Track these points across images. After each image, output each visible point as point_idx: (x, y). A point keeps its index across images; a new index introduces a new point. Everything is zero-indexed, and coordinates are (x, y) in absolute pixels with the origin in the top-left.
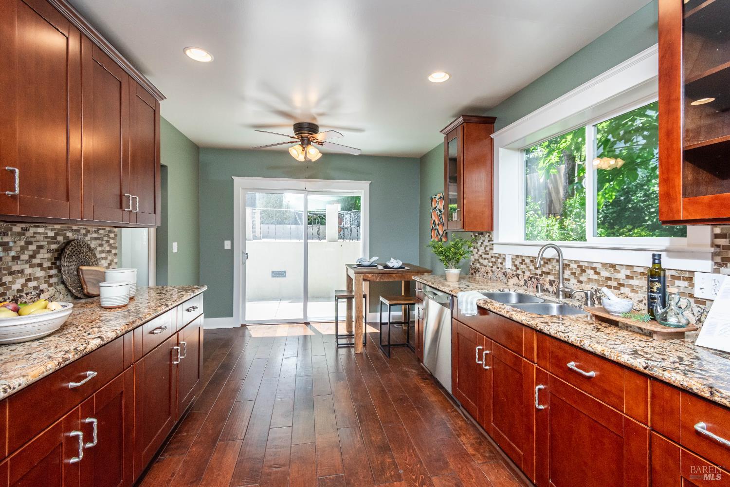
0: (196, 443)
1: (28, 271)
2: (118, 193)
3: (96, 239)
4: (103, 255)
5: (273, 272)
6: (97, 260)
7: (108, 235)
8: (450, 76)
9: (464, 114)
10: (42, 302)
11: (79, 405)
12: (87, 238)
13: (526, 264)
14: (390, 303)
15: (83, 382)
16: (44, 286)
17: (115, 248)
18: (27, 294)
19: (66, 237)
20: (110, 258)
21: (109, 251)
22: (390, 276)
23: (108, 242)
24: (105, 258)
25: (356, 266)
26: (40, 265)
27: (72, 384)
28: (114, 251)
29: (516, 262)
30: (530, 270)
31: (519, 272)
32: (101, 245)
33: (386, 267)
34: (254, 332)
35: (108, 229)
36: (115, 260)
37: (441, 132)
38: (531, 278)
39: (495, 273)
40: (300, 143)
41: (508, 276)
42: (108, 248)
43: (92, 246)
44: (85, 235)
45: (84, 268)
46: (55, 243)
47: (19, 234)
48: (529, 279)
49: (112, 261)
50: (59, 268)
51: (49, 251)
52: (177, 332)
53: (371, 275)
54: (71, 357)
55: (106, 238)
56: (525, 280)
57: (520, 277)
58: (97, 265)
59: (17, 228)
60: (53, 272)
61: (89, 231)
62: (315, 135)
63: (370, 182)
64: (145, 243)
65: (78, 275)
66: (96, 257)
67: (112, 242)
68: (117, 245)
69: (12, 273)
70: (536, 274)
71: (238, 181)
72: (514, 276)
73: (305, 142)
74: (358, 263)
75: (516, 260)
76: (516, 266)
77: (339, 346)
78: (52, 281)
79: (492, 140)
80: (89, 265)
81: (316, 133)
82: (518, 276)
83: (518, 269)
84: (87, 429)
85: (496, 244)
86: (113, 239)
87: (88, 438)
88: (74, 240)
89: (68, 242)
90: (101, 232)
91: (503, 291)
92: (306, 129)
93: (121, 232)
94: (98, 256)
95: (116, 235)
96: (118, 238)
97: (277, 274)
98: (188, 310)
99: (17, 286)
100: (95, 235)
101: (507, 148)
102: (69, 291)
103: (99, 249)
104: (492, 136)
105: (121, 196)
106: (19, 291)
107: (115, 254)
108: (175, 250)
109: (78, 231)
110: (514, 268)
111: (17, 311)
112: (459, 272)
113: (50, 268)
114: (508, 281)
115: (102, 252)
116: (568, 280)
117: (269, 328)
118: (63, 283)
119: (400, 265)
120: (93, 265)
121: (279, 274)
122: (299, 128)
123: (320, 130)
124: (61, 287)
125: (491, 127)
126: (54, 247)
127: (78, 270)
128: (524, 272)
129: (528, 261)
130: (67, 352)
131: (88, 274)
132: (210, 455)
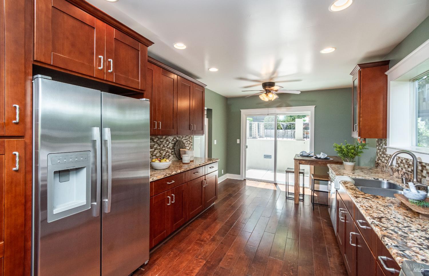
0: (210, 218)
1: (167, 150)
2: (189, 124)
3: (186, 139)
4: (188, 145)
5: (265, 155)
6: (186, 146)
7: (189, 138)
8: (336, 48)
9: (358, 64)
10: (165, 159)
11: (170, 190)
12: (183, 139)
13: (403, 163)
14: (314, 179)
15: (171, 183)
16: (170, 155)
17: (192, 143)
18: (166, 157)
19: (176, 139)
20: (190, 146)
21: (190, 144)
22: (317, 163)
23: (189, 140)
24: (188, 146)
25: (300, 156)
26: (169, 148)
27: (168, 183)
28: (191, 144)
29: (398, 161)
30: (405, 168)
31: (400, 168)
32: (187, 142)
33: (317, 158)
34: (248, 183)
35: (189, 136)
36: (192, 147)
37: (350, 74)
38: (405, 173)
39: (387, 168)
40: (265, 92)
41: (393, 170)
42: (189, 143)
43: (184, 142)
44: (182, 138)
45: (181, 149)
46: (173, 141)
47: (165, 139)
48: (404, 174)
49: (190, 147)
50: (174, 149)
51: (172, 144)
52: (205, 175)
53: (304, 161)
54: (168, 175)
55: (188, 139)
56: (402, 174)
57: (399, 172)
58: (185, 149)
59: (164, 137)
60: (173, 150)
61: (183, 137)
62: (272, 88)
63: (315, 106)
64: (204, 140)
65: (179, 152)
66: (185, 146)
67: (190, 140)
68: (192, 142)
69: (163, 150)
70: (409, 171)
71: (243, 111)
72: (396, 171)
73: (268, 92)
74: (301, 154)
75: (398, 160)
76: (398, 164)
77: (287, 198)
78: (173, 153)
79: (386, 76)
80: (183, 149)
81: (273, 86)
82: (398, 171)
83: (399, 166)
84: (172, 197)
85: (388, 148)
86: (191, 139)
87: (172, 200)
88: (178, 140)
89: (177, 141)
90: (187, 137)
91: (378, 179)
92: (268, 85)
93: (194, 137)
94: (186, 145)
95: (192, 138)
96: (193, 139)
97: (266, 156)
98: (210, 168)
99: (164, 154)
100: (185, 138)
101: (397, 81)
102: (177, 157)
103: (186, 143)
104: (386, 73)
105: (190, 125)
106: (165, 155)
107: (192, 145)
108: (215, 143)
109: (180, 137)
110: (397, 165)
111: (160, 161)
112: (353, 164)
113: (172, 149)
114: (393, 174)
115: (187, 144)
116: (425, 177)
117: (256, 183)
118: (175, 154)
119: (325, 157)
120: (184, 149)
121: (268, 157)
122: (265, 85)
123: (276, 84)
124: (175, 155)
125: (386, 67)
126: (173, 142)
127: (179, 150)
128: (402, 169)
129: (404, 161)
130: (167, 173)
131: (182, 152)
132: (213, 223)
